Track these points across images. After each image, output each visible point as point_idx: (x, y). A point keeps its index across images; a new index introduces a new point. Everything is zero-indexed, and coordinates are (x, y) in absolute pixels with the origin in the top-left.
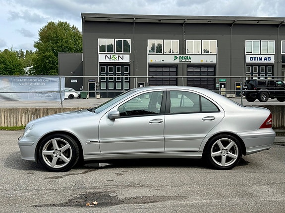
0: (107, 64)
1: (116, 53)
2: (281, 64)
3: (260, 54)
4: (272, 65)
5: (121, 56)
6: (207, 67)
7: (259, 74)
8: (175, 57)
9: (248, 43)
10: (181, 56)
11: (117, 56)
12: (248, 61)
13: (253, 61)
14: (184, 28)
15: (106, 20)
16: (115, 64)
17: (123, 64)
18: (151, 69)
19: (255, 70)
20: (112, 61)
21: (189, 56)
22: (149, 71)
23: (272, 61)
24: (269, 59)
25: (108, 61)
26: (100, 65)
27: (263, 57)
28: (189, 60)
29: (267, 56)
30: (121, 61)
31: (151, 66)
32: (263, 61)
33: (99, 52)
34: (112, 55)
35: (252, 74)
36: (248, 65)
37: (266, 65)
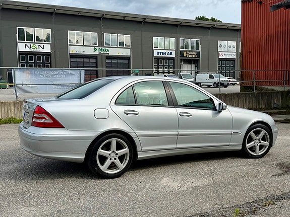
0: (27, 53)
1: (36, 42)
2: (179, 58)
3: (164, 50)
4: (173, 59)
5: (42, 45)
6: (123, 59)
7: (164, 66)
8: (95, 48)
9: (155, 39)
10: (101, 48)
11: (37, 45)
12: (156, 55)
13: (159, 56)
14: (101, 21)
15: (25, 8)
16: (35, 54)
17: (43, 54)
18: (73, 60)
19: (161, 63)
20: (32, 50)
21: (107, 48)
22: (70, 62)
23: (174, 55)
24: (171, 53)
25: (27, 49)
26: (20, 54)
27: (167, 52)
28: (107, 52)
29: (170, 52)
30: (41, 50)
31: (72, 56)
32: (167, 56)
33: (18, 40)
34: (32, 45)
35: (158, 66)
36: (156, 58)
37: (169, 59)
